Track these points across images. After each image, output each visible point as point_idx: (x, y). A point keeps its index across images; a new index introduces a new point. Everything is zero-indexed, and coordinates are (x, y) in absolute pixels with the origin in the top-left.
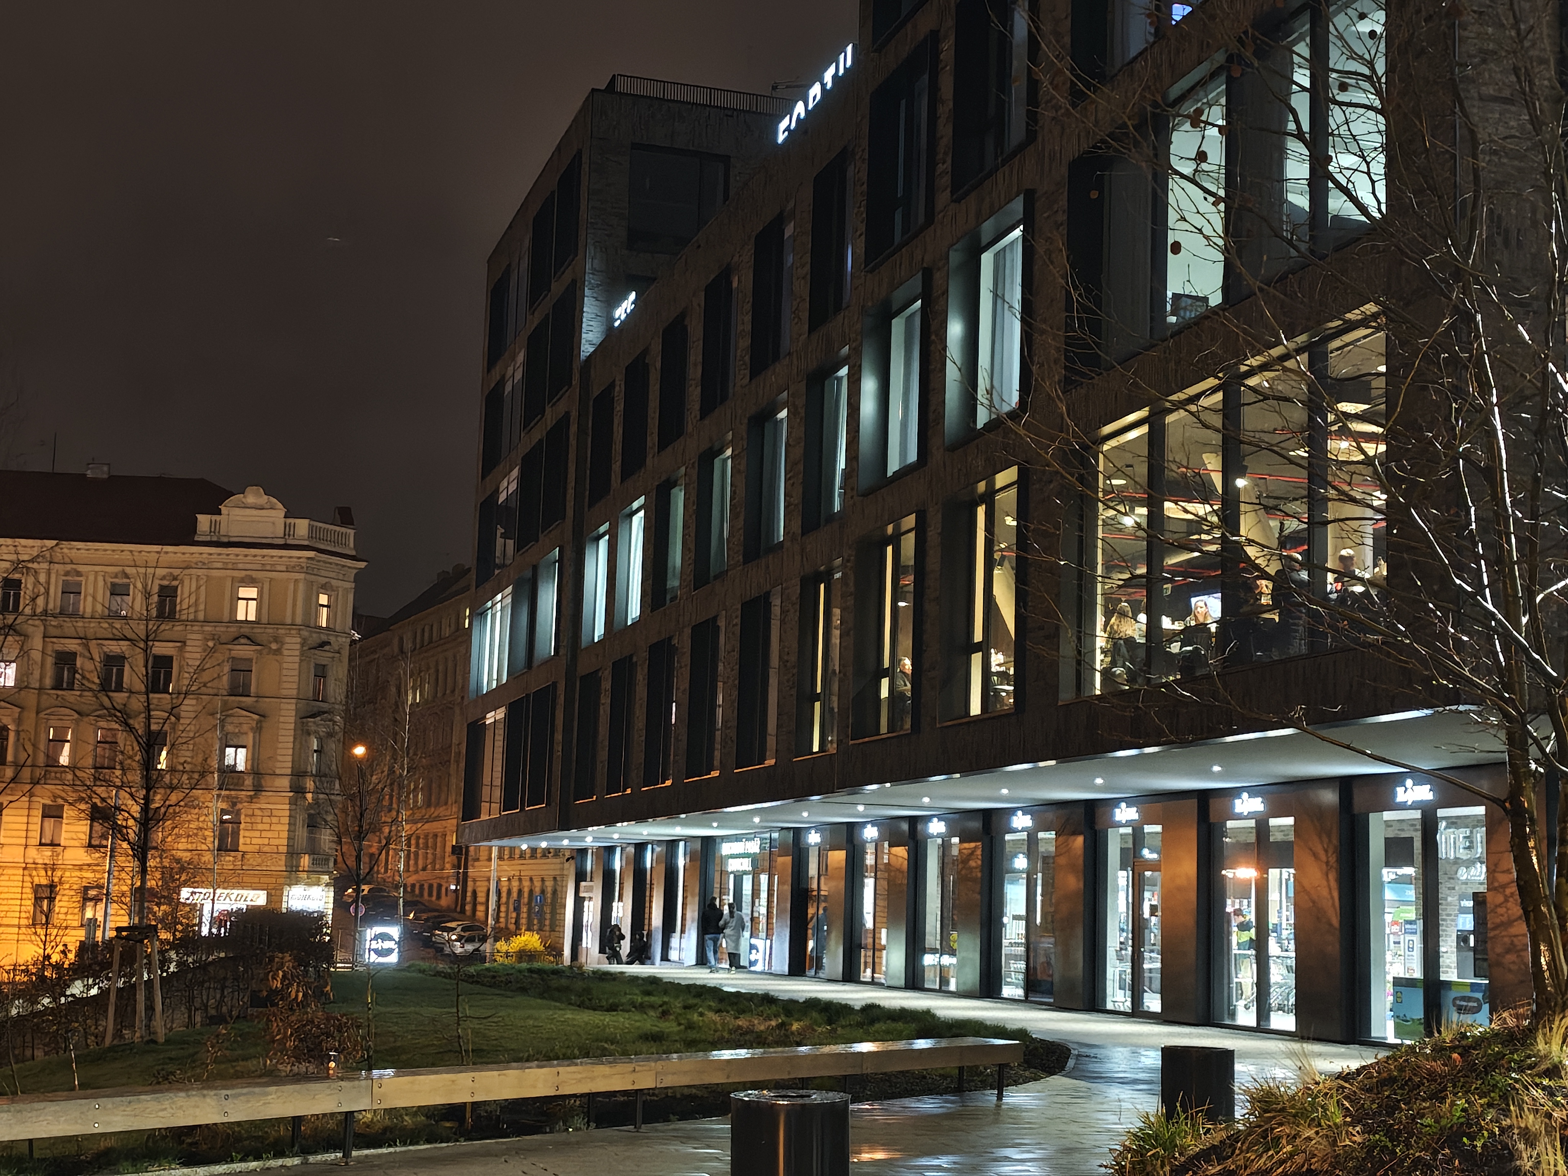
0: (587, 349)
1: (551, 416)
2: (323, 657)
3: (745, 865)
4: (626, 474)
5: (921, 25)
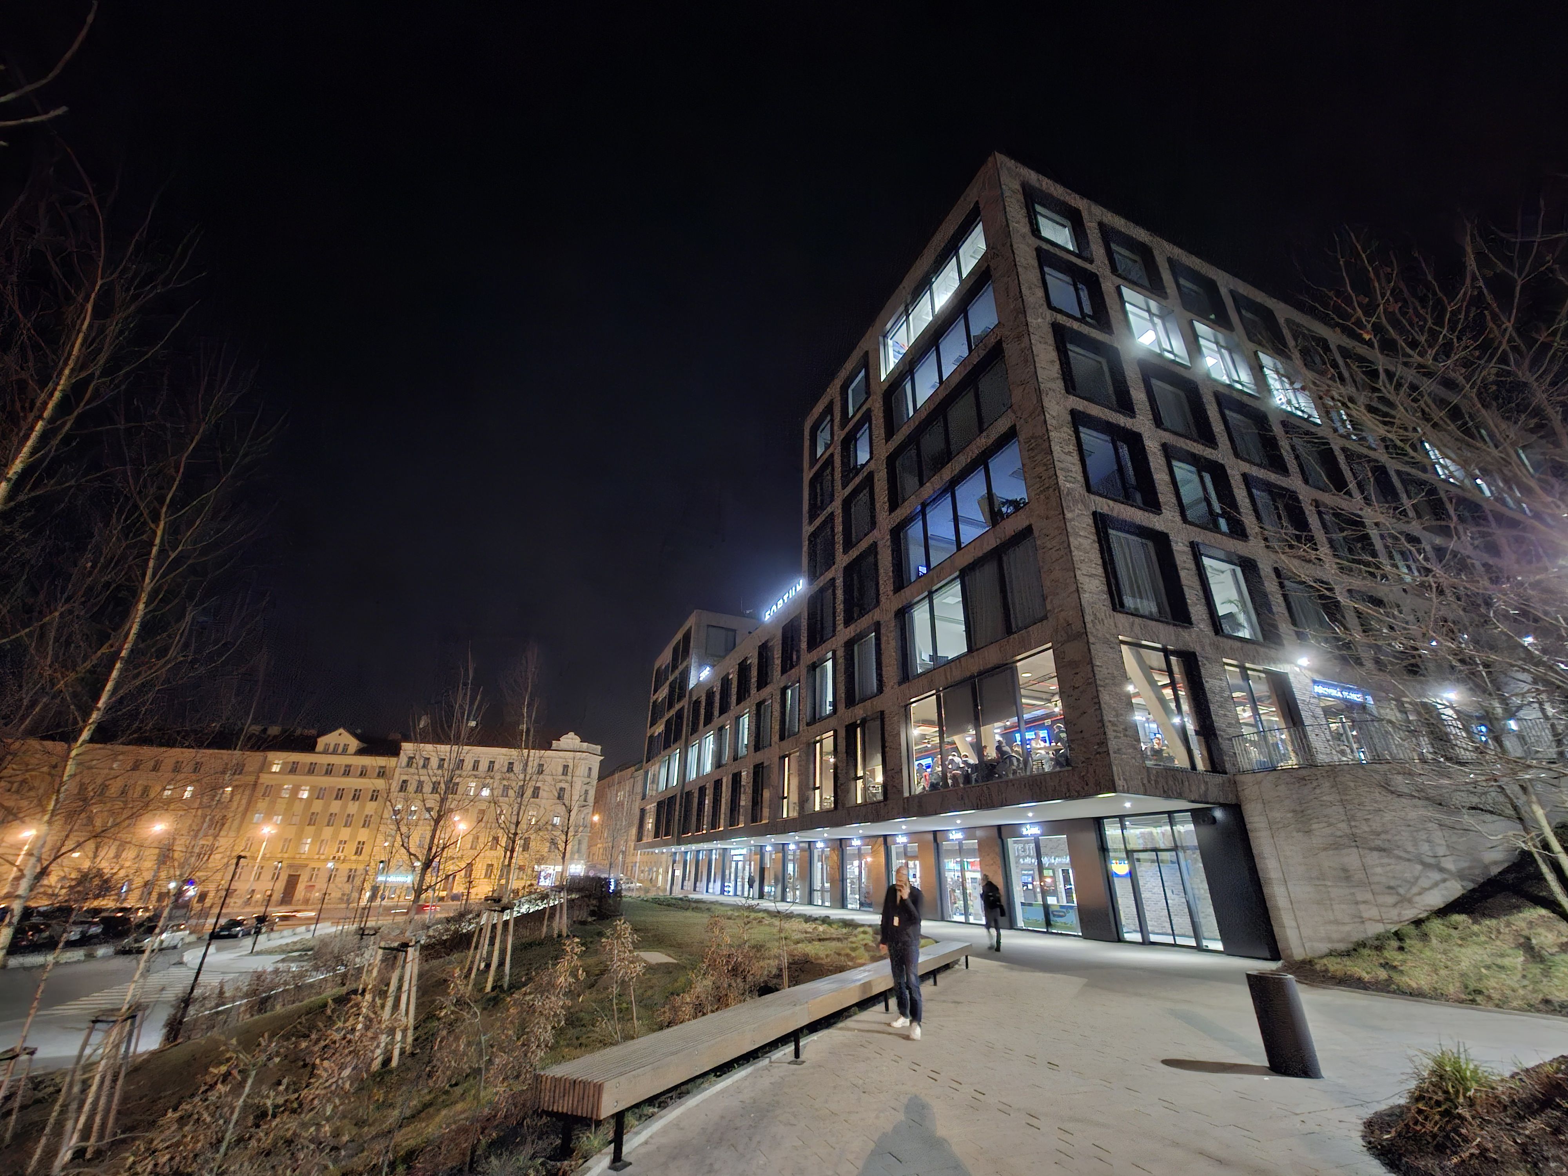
0: (691, 687)
3: (739, 858)
4: (706, 724)
5: (829, 575)
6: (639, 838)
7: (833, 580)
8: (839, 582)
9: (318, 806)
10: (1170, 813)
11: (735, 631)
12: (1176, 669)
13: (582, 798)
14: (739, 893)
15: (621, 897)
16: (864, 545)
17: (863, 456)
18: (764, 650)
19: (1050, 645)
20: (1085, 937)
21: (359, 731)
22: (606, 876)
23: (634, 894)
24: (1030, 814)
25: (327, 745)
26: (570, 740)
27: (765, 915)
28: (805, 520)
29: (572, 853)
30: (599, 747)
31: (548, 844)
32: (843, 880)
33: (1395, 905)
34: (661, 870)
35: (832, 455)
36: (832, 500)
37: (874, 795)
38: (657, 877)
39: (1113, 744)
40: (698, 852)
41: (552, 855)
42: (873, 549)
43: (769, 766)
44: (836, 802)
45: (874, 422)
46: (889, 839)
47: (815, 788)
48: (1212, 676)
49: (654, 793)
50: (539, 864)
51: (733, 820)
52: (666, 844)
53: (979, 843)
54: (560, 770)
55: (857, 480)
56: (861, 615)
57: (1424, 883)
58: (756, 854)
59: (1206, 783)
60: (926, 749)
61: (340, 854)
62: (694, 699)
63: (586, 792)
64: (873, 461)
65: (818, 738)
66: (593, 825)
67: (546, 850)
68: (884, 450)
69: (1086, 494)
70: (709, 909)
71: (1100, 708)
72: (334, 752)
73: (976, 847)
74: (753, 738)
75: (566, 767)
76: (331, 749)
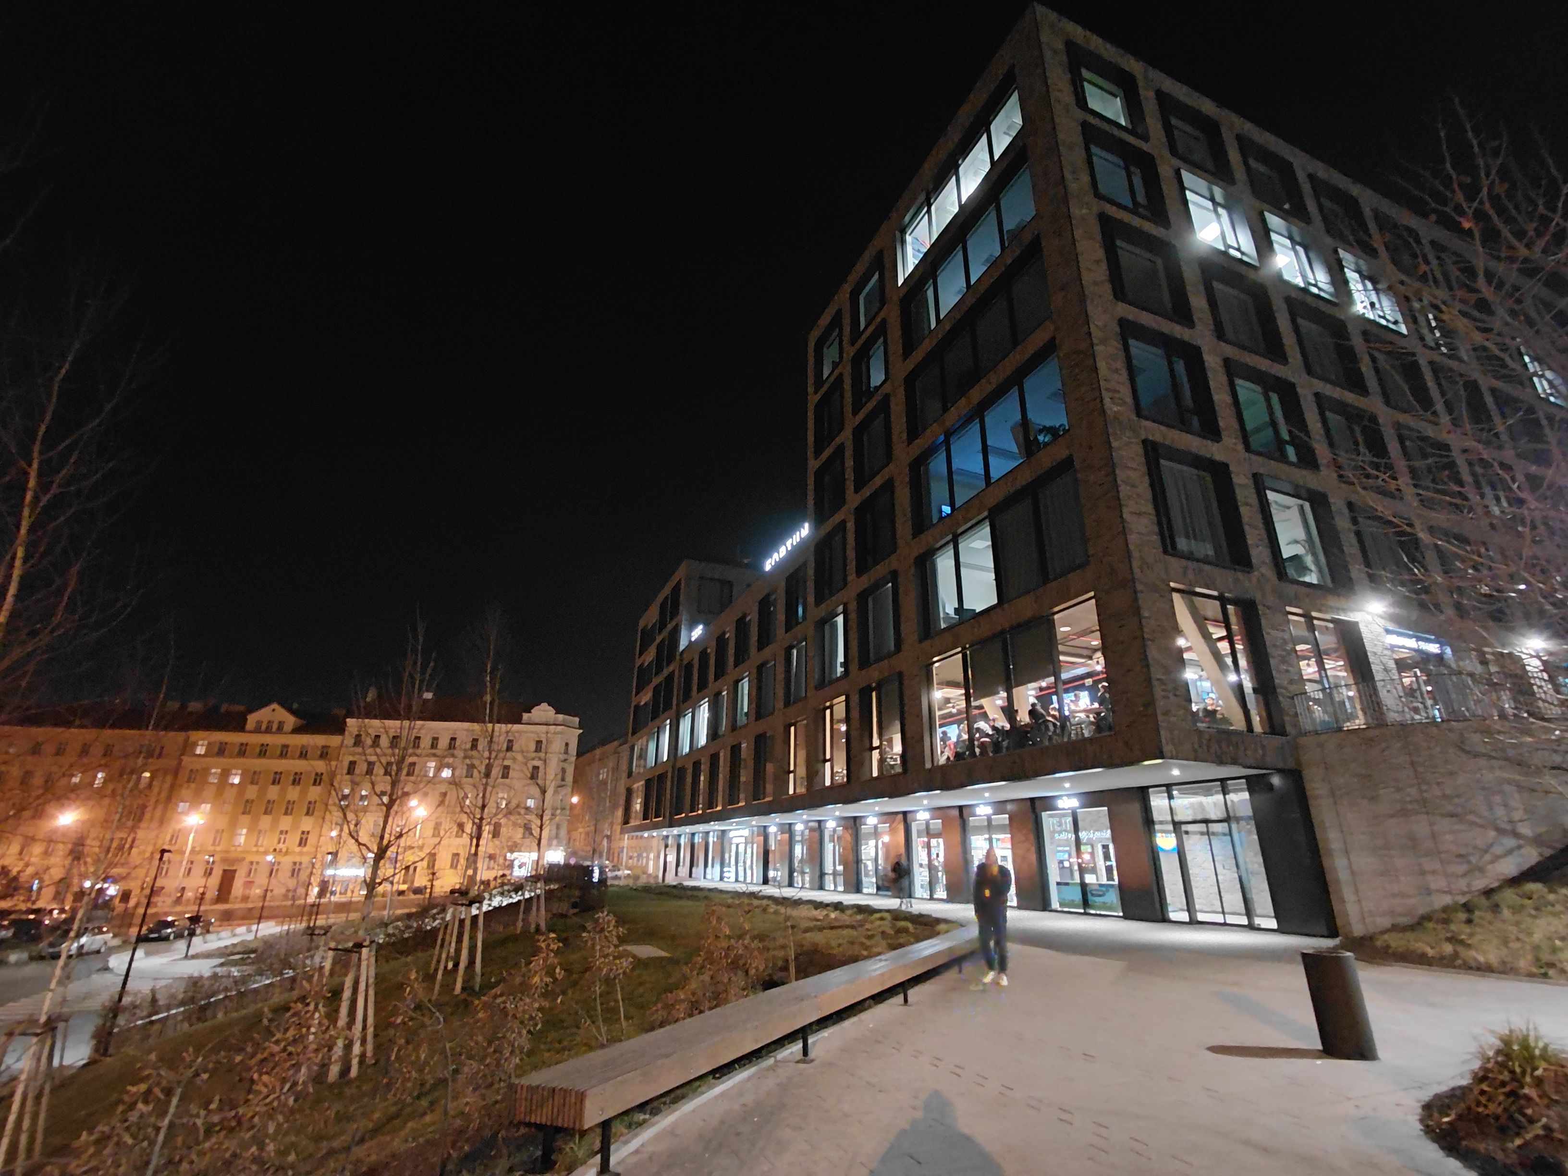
0: (682, 648)
1: (666, 672)
2: (566, 765)
3: (743, 840)
4: (699, 690)
5: (837, 518)
6: (626, 822)
7: (843, 523)
8: (851, 526)
9: (252, 792)
10: (1223, 781)
11: (730, 584)
12: (1233, 619)
13: (559, 777)
14: (741, 879)
15: (606, 886)
16: (878, 481)
17: (877, 377)
18: (765, 604)
19: (1092, 594)
20: (1126, 917)
21: (295, 706)
22: (588, 863)
23: (622, 883)
24: (1067, 785)
25: (259, 723)
26: (543, 711)
27: (770, 902)
28: (810, 453)
29: (550, 839)
30: (577, 720)
31: (521, 830)
32: (858, 861)
33: (1465, 875)
34: (652, 856)
35: (841, 375)
36: (842, 428)
37: (892, 767)
38: (647, 864)
39: (1160, 704)
40: (693, 834)
41: (527, 841)
42: (889, 486)
43: (773, 737)
44: (848, 775)
45: (889, 336)
46: (909, 816)
47: (825, 761)
48: (1274, 627)
49: (642, 770)
50: (512, 852)
51: (732, 799)
52: (656, 826)
53: (1010, 818)
54: (533, 746)
55: (870, 405)
56: (876, 563)
57: (1497, 850)
58: (758, 835)
59: (1263, 747)
60: (951, 715)
61: (281, 845)
62: (685, 662)
63: (564, 771)
64: (888, 383)
65: (828, 704)
66: (572, 807)
67: (520, 836)
68: (902, 369)
69: (1135, 418)
70: (706, 898)
71: (1147, 666)
72: (268, 731)
73: (1007, 822)
74: (754, 705)
75: (539, 743)
76: (264, 727)
